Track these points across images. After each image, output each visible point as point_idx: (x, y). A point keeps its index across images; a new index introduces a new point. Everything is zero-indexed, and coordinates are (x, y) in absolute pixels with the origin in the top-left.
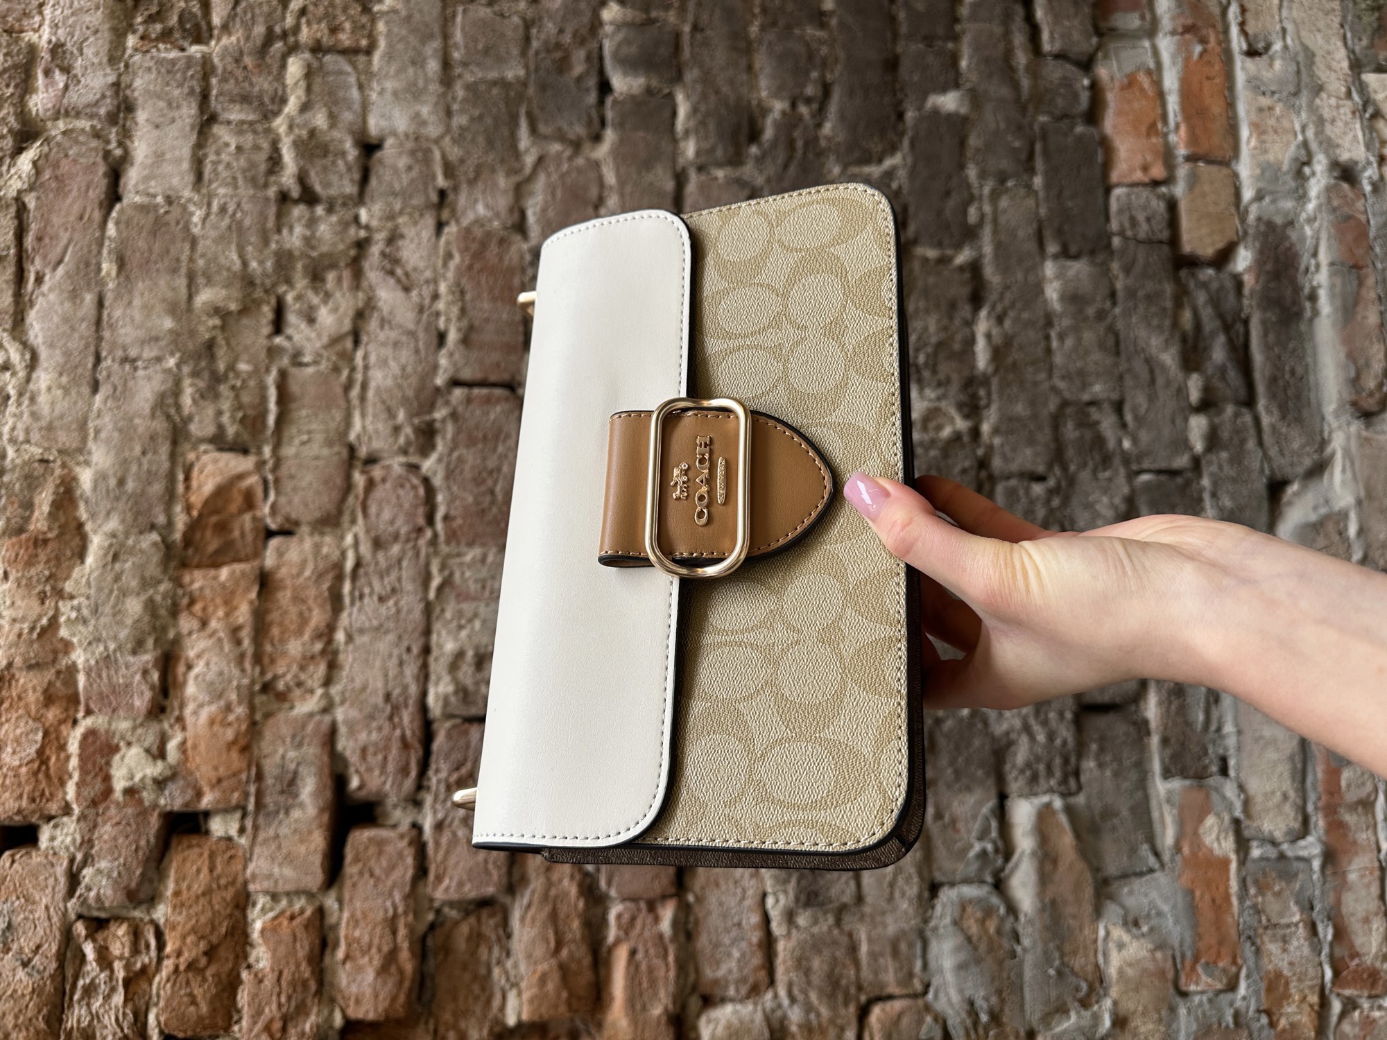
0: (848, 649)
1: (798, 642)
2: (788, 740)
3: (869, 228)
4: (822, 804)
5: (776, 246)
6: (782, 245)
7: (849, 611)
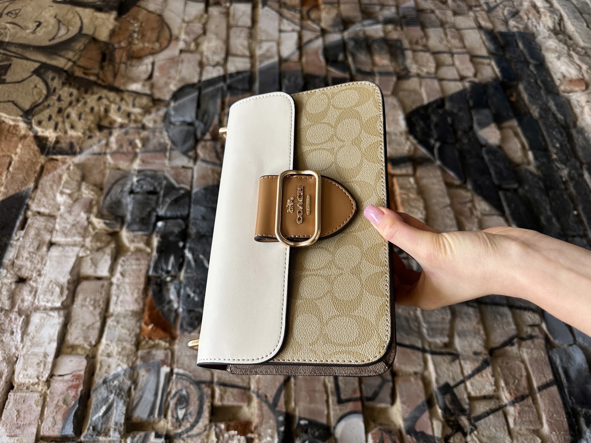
0: (364, 277)
1: (342, 274)
2: (338, 316)
3: (371, 99)
4: (353, 344)
5: (331, 107)
6: (334, 106)
7: (364, 261)
